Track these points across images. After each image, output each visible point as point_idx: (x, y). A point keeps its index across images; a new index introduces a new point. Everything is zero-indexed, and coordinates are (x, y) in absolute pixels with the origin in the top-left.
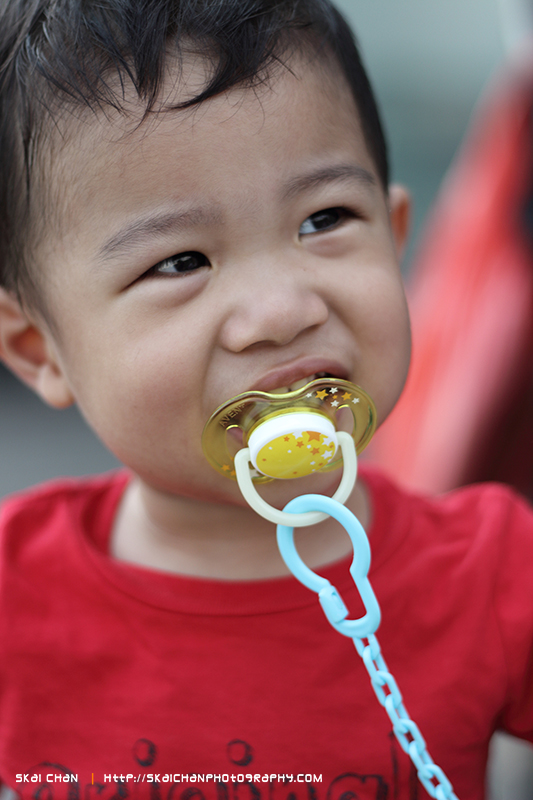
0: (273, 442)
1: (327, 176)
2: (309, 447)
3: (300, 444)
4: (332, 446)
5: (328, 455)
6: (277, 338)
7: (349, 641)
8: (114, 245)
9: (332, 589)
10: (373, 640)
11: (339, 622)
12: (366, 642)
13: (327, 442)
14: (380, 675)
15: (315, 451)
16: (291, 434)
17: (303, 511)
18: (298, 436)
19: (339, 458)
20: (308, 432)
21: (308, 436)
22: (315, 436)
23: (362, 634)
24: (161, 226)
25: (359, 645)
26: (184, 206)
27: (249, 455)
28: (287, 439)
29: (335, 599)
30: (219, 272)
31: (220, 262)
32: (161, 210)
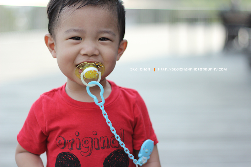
1: (106, 32)
3: (93, 72)
5: (97, 75)
6: (88, 54)
7: (99, 106)
8: (68, 31)
9: (96, 97)
10: (103, 106)
11: (97, 103)
12: (102, 106)
13: (97, 73)
14: (104, 112)
15: (95, 74)
16: (91, 70)
17: (92, 84)
18: (93, 71)
22: (95, 71)
23: (101, 105)
24: (76, 31)
25: (100, 107)
26: (80, 29)
27: (83, 74)
29: (97, 99)
30: (83, 41)
31: (84, 40)
32: (77, 28)
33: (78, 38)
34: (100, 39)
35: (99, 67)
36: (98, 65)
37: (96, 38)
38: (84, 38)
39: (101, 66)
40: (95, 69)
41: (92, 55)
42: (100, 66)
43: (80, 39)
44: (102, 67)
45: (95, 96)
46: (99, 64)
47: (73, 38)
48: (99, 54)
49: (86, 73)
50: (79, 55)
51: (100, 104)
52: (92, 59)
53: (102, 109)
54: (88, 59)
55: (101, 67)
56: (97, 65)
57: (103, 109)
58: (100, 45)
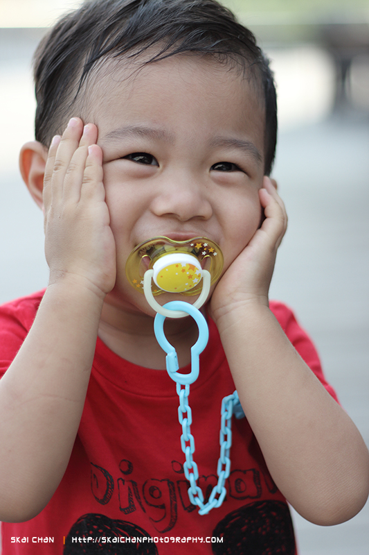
0: (169, 267)
2: (188, 273)
3: (183, 271)
4: (199, 276)
5: (196, 281)
8: (114, 134)
10: (187, 388)
11: (172, 374)
12: (183, 388)
13: (197, 273)
14: (184, 407)
15: (190, 277)
16: (180, 264)
17: (176, 310)
18: (184, 265)
19: (200, 284)
20: (189, 264)
21: (189, 267)
22: (192, 267)
23: (183, 384)
24: (141, 133)
26: (156, 127)
27: (153, 274)
28: (177, 266)
29: (176, 360)
30: (162, 171)
31: (164, 166)
32: (144, 124)
33: (146, 158)
34: (213, 167)
35: (204, 253)
36: (202, 249)
37: (202, 163)
38: (167, 159)
39: (211, 250)
40: (193, 260)
41: (191, 216)
42: (208, 253)
43: (153, 162)
44: (215, 254)
45: (173, 349)
46: (205, 245)
47: (131, 156)
48: (212, 215)
49: (163, 270)
50: (148, 214)
51: (180, 378)
52: (189, 229)
53: (183, 395)
54: (177, 230)
55: (211, 254)
56: (199, 246)
57: (184, 398)
58: (213, 185)
